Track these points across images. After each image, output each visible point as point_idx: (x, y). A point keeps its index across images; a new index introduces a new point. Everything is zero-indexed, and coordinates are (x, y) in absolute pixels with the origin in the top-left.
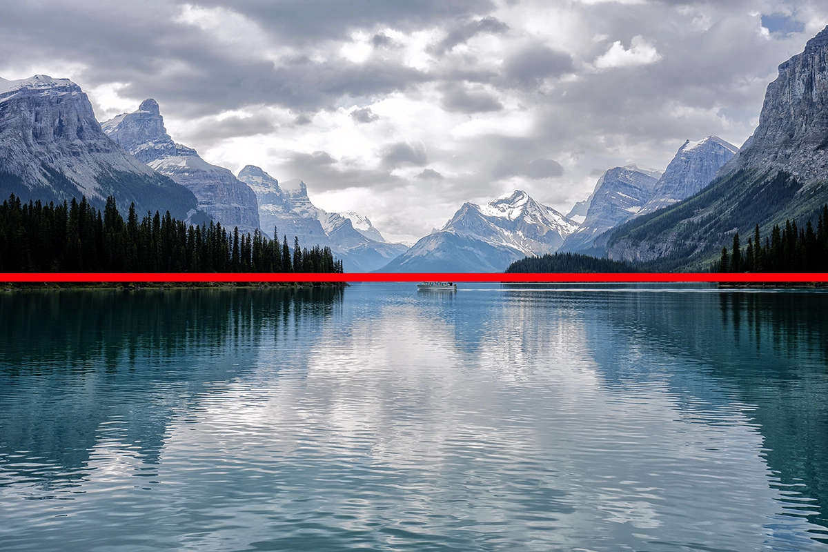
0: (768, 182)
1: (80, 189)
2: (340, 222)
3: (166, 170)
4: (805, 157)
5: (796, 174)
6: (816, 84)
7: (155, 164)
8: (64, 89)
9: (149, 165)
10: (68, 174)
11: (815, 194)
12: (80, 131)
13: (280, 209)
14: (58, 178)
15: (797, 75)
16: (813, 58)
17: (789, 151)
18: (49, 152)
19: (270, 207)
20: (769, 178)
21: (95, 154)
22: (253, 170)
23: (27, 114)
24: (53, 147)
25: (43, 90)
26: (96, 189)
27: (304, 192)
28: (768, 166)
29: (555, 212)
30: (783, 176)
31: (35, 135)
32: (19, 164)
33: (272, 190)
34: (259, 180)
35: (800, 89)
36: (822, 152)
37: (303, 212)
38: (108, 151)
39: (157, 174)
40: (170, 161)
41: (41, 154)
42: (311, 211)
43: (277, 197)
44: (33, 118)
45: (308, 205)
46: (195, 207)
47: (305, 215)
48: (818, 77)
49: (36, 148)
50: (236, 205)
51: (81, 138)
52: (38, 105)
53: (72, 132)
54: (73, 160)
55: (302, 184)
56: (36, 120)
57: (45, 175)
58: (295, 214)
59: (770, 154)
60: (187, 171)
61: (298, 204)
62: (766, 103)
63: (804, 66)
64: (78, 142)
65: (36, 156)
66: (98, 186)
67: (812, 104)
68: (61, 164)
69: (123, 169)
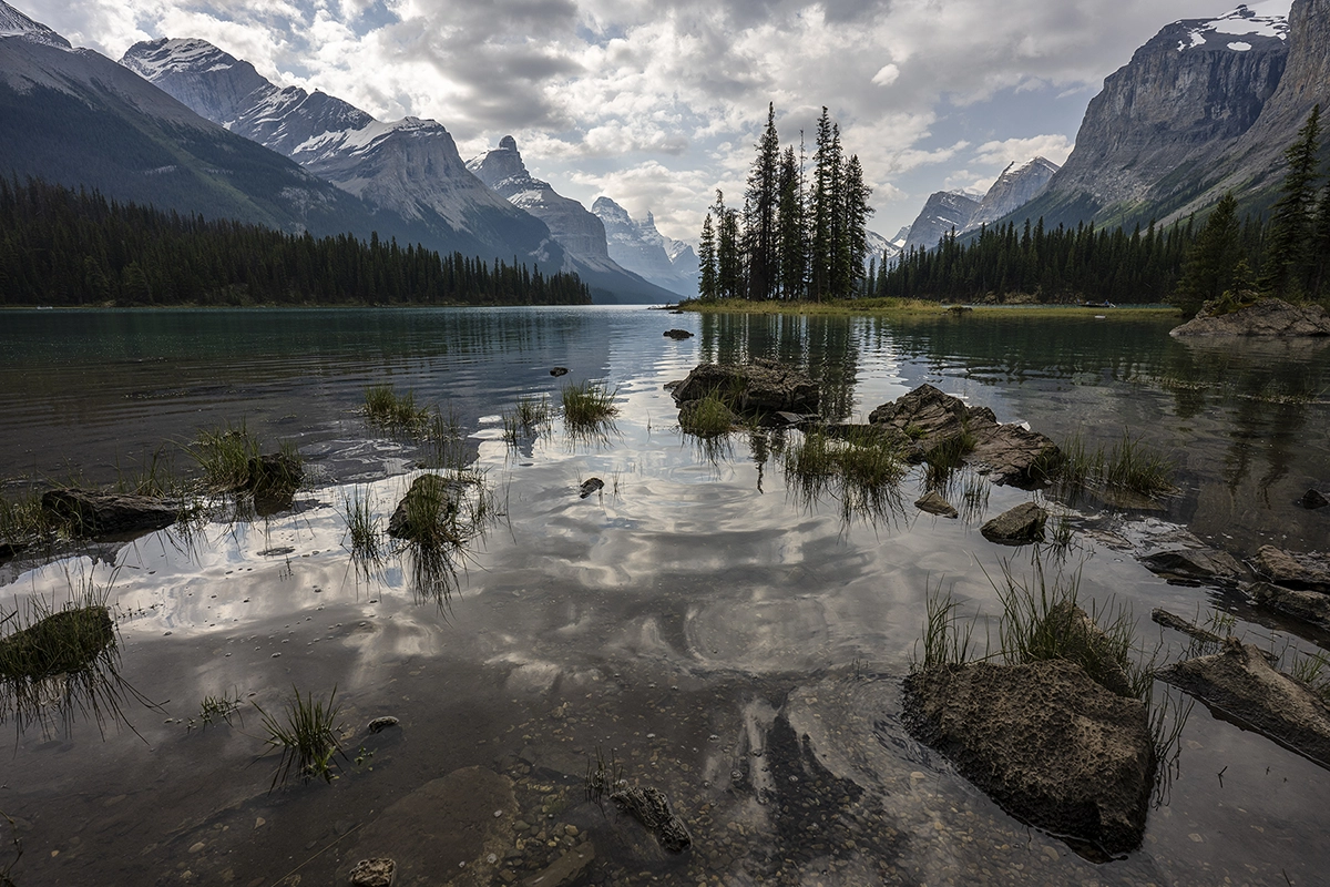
0: (1069, 204)
1: (448, 222)
2: (683, 248)
3: (525, 204)
4: (1111, 177)
5: (1098, 195)
6: (1137, 99)
7: (514, 199)
8: (430, 129)
9: (509, 199)
10: (439, 209)
11: (1111, 216)
12: (447, 168)
13: (629, 238)
14: (429, 212)
15: (1119, 88)
16: (1138, 69)
17: (1096, 172)
18: (422, 189)
19: (621, 236)
20: (1071, 201)
21: (461, 190)
22: (605, 202)
23: (400, 154)
24: (425, 184)
25: (413, 132)
26: (462, 222)
27: (651, 221)
28: (1073, 187)
29: (879, 237)
30: (1086, 197)
31: (409, 173)
32: (397, 201)
33: (622, 220)
34: (611, 210)
35: (1120, 102)
36: (1128, 172)
37: (650, 240)
38: (471, 187)
39: (514, 207)
40: (529, 194)
41: (415, 191)
42: (658, 239)
43: (628, 226)
44: (405, 158)
45: (655, 234)
46: (547, 237)
47: (653, 243)
48: (1139, 91)
49: (411, 186)
50: (585, 234)
51: (448, 175)
52: (408, 146)
53: (441, 170)
54: (442, 196)
55: (650, 214)
56: (408, 160)
57: (419, 210)
58: (643, 242)
59: (1077, 175)
60: (542, 204)
61: (646, 233)
62: (1085, 119)
63: (1127, 79)
64: (445, 179)
65: (411, 194)
66: (464, 219)
67: (1128, 120)
68: (432, 200)
69: (486, 203)
